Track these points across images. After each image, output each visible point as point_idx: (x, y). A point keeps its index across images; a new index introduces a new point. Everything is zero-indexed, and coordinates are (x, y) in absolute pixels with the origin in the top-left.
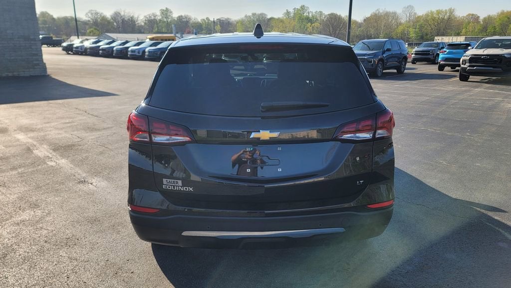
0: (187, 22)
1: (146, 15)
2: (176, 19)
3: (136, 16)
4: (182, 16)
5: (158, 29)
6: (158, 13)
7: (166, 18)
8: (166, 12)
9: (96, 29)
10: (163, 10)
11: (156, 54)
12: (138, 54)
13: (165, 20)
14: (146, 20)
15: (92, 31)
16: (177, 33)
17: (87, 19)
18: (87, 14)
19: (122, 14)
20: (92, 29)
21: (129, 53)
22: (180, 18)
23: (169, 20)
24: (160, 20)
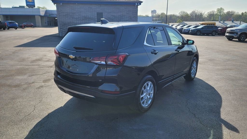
0: (232, 14)
1: (209, 12)
2: (226, 13)
3: (203, 13)
4: (229, 12)
5: (213, 19)
6: (216, 10)
7: (219, 13)
8: (220, 10)
9: (181, 20)
10: (219, 9)
11: (195, 31)
12: (186, 31)
13: (219, 14)
14: (208, 15)
15: (179, 21)
16: (221, 21)
17: (179, 15)
18: (180, 13)
19: (196, 12)
20: (179, 20)
21: (183, 31)
22: (228, 13)
23: (221, 14)
24: (216, 14)
